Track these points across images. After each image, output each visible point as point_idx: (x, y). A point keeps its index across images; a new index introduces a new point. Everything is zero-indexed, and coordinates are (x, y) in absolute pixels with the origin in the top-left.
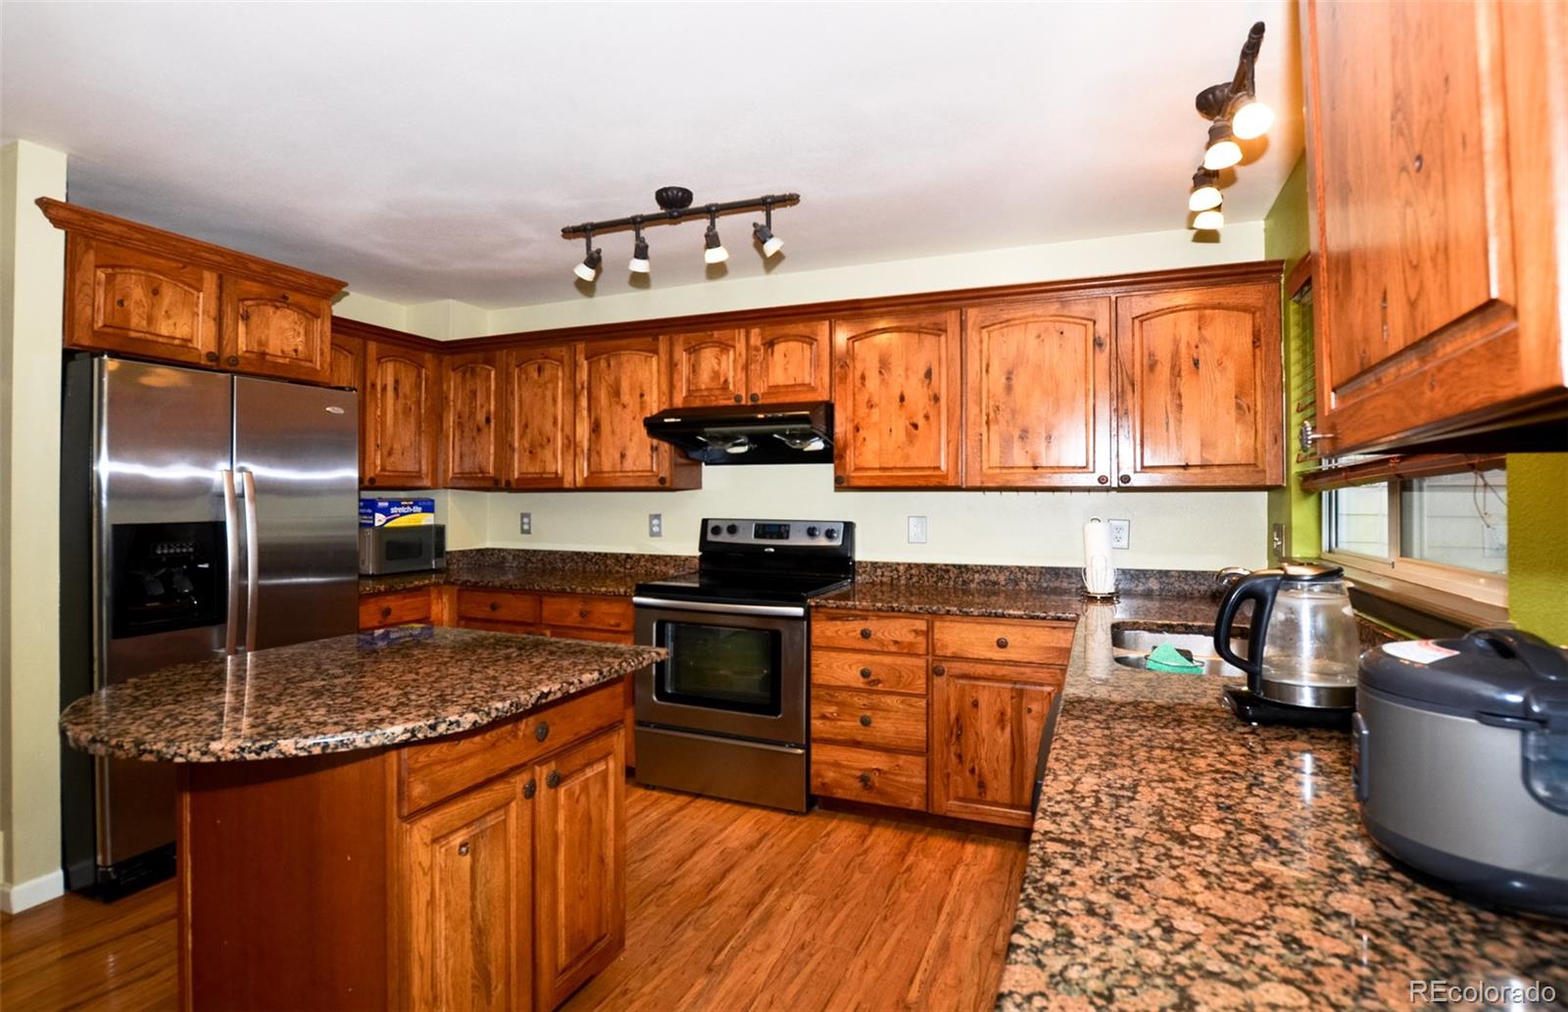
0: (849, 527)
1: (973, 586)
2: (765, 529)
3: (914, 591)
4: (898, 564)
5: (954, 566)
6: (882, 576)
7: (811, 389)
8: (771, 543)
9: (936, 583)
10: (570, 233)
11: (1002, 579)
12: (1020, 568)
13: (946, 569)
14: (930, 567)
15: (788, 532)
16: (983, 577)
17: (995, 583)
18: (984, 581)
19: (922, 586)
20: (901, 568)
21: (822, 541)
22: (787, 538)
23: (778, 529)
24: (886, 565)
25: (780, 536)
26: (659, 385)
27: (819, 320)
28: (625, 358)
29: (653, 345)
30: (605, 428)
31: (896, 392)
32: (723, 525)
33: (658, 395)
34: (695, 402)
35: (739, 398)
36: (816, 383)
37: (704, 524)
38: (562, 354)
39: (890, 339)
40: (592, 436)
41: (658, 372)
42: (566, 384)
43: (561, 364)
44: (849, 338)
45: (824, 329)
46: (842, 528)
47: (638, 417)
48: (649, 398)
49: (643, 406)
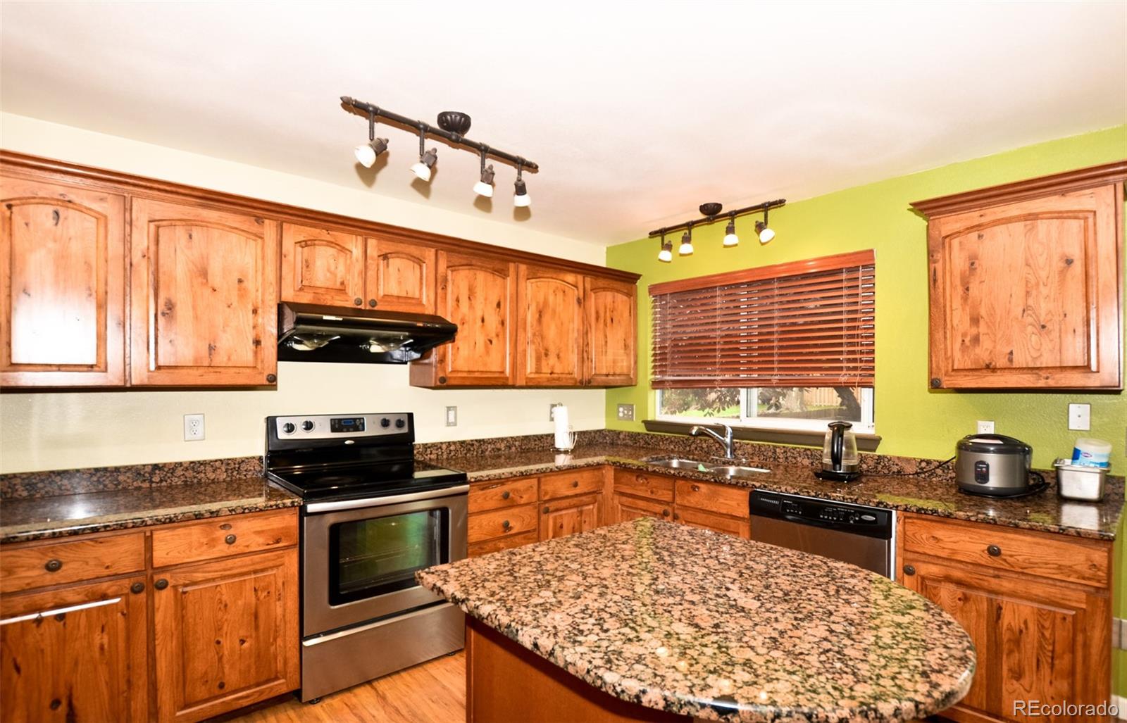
0: (410, 416)
1: (487, 453)
2: (339, 424)
3: (453, 462)
4: (442, 443)
5: (476, 441)
6: (431, 454)
7: (419, 302)
8: (348, 436)
9: (466, 454)
10: (350, 104)
11: (502, 446)
12: (512, 438)
13: (472, 443)
14: (462, 443)
15: (363, 424)
16: (493, 446)
17: (499, 450)
18: (493, 449)
19: (457, 458)
20: (444, 447)
21: (392, 430)
22: (363, 429)
23: (354, 423)
24: (434, 445)
25: (356, 429)
26: (263, 274)
27: (427, 246)
28: (216, 233)
29: (255, 228)
30: (183, 311)
31: (479, 314)
32: (299, 423)
33: (263, 283)
34: (306, 298)
35: (359, 302)
36: (424, 301)
37: (271, 423)
38: (105, 205)
39: (475, 274)
40: (161, 320)
41: (263, 258)
42: (115, 246)
43: (101, 219)
44: (448, 267)
45: (430, 254)
46: (405, 419)
47: (235, 304)
48: (250, 284)
49: (242, 293)
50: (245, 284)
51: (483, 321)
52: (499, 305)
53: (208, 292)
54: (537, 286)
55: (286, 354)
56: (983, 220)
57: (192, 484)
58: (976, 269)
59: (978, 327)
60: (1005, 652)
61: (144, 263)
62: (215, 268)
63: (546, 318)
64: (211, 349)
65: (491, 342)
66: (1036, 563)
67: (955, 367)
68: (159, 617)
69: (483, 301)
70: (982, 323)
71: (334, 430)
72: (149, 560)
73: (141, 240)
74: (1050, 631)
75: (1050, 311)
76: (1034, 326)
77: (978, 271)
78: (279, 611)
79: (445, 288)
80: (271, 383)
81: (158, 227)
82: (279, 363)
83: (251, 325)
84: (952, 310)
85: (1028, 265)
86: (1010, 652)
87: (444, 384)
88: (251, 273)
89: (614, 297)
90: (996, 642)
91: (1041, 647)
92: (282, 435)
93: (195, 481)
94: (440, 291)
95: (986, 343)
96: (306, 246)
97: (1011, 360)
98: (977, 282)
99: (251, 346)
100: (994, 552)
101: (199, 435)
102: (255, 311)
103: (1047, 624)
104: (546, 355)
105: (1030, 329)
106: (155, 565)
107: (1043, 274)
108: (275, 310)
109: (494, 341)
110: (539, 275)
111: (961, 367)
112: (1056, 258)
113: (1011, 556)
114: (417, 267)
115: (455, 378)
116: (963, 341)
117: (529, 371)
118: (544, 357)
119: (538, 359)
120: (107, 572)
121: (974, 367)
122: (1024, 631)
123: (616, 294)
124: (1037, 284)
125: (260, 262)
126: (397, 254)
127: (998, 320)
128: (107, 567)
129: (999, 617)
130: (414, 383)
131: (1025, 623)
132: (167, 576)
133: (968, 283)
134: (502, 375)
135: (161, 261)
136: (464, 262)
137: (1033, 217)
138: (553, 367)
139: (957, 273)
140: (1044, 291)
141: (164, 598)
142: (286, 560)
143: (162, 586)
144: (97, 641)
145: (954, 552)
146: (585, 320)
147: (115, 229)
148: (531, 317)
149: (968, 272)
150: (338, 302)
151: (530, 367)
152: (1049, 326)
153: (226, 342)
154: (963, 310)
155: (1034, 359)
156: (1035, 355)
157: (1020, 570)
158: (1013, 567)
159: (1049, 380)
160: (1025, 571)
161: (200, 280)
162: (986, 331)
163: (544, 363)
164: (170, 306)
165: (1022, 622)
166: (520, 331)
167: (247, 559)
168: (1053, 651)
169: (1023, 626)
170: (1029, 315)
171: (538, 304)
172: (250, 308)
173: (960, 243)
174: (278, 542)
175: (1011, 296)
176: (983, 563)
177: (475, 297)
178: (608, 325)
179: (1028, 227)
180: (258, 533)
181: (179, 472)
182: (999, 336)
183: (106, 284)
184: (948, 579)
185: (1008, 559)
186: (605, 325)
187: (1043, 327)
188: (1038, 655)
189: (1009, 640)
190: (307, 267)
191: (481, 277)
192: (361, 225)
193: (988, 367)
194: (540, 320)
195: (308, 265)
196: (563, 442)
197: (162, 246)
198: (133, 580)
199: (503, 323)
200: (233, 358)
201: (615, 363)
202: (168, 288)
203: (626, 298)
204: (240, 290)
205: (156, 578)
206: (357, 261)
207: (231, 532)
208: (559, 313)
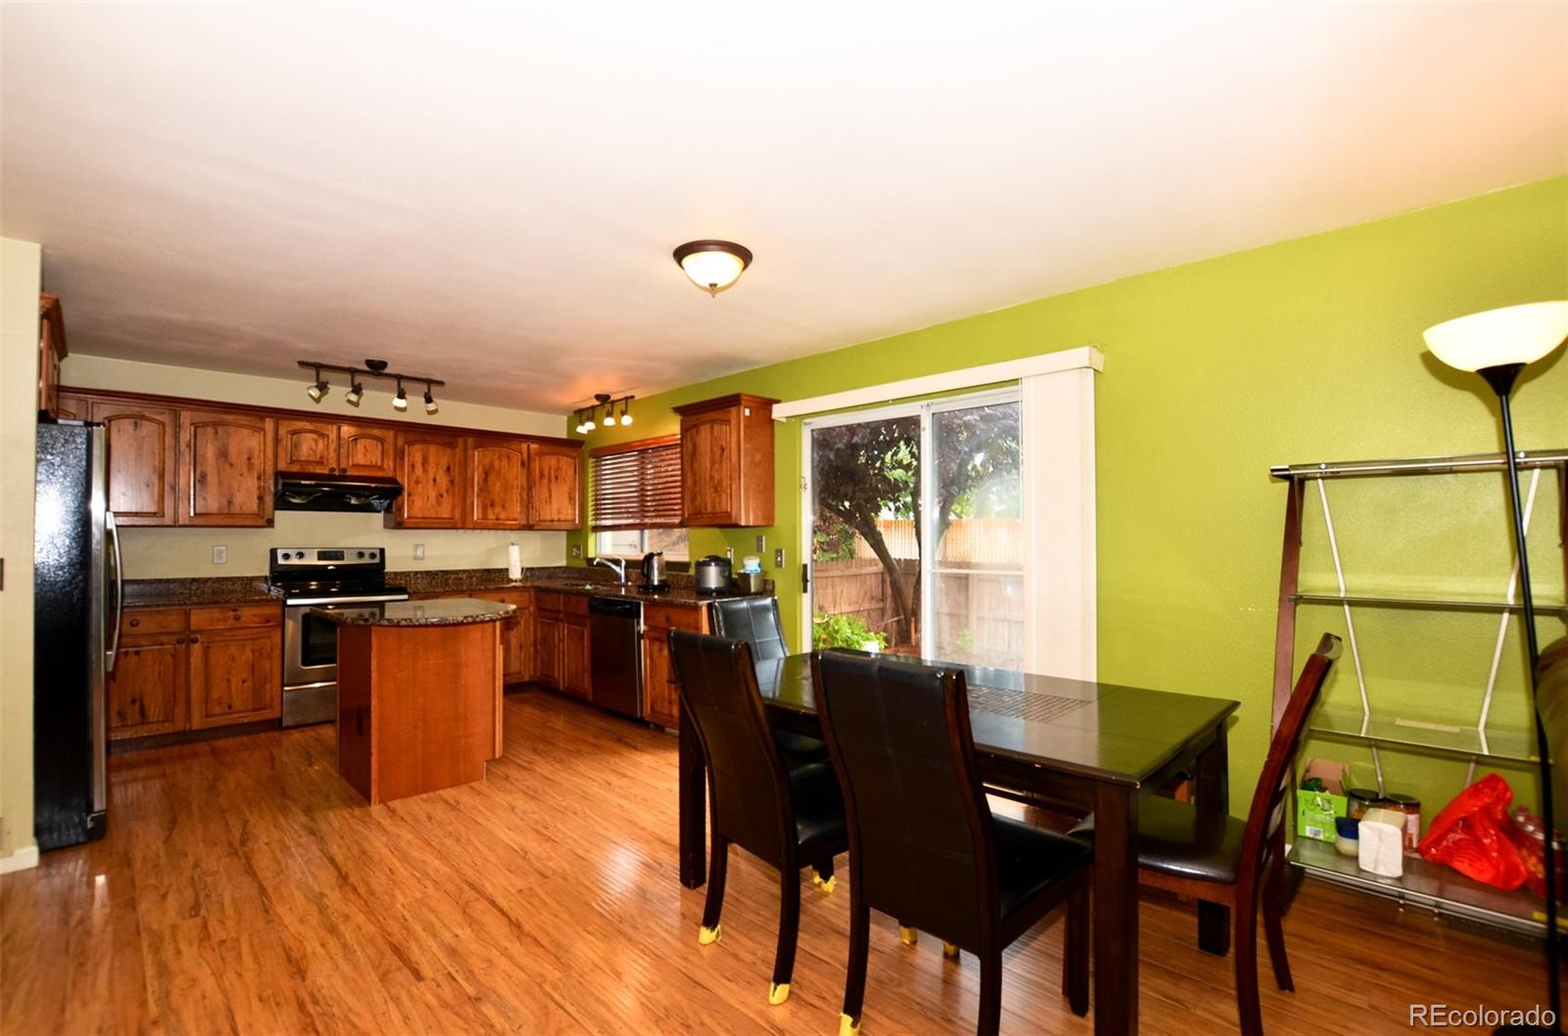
0: (382, 551)
1: (449, 581)
2: (322, 556)
3: (419, 586)
4: (409, 572)
5: (442, 571)
6: (400, 580)
7: (381, 468)
8: (331, 564)
9: (430, 581)
11: (464, 577)
12: (473, 570)
13: (437, 573)
14: (427, 573)
15: (343, 556)
16: (456, 576)
17: (461, 579)
18: (456, 578)
19: (423, 583)
20: (412, 575)
21: (367, 560)
22: (343, 559)
23: (337, 555)
24: (402, 573)
25: (338, 559)
26: (264, 454)
27: (387, 429)
28: (232, 429)
29: (259, 424)
30: (212, 479)
31: (431, 477)
32: (292, 552)
33: (264, 459)
34: (295, 468)
35: (333, 470)
36: (385, 466)
37: (273, 552)
38: (164, 416)
39: (428, 447)
40: (198, 484)
41: (265, 443)
42: (169, 441)
43: (162, 424)
44: (405, 443)
45: (390, 435)
46: (377, 552)
47: (245, 474)
48: (256, 461)
49: (250, 467)
50: (252, 461)
51: (435, 480)
52: (448, 469)
53: (227, 467)
54: (484, 453)
55: (282, 503)
57: (218, 592)
58: (695, 452)
61: (187, 450)
62: (233, 450)
63: (492, 477)
64: (230, 502)
65: (442, 496)
68: (193, 660)
69: (435, 467)
71: (319, 559)
72: (188, 626)
73: (185, 436)
75: (718, 479)
78: (268, 667)
79: (403, 458)
80: (270, 523)
81: (196, 428)
82: (277, 512)
83: (256, 486)
85: (711, 451)
87: (399, 525)
88: (256, 453)
89: (558, 459)
92: (281, 561)
93: (220, 590)
94: (398, 461)
96: (296, 433)
97: (706, 508)
99: (256, 500)
100: (668, 619)
101: (223, 561)
102: (259, 478)
104: (492, 506)
106: (193, 628)
107: (716, 457)
108: (273, 477)
109: (445, 495)
110: (485, 445)
112: (719, 448)
113: (674, 621)
114: (379, 444)
115: (412, 522)
117: (475, 518)
118: (489, 507)
119: (485, 509)
120: (163, 630)
121: (695, 513)
123: (561, 457)
124: (714, 463)
125: (262, 446)
126: (365, 436)
127: (702, 484)
128: (164, 628)
130: (386, 526)
132: (199, 637)
135: (198, 449)
136: (419, 439)
138: (498, 514)
140: (716, 466)
141: (196, 648)
142: (273, 633)
143: (195, 641)
144: (157, 669)
145: (658, 622)
146: (528, 478)
147: (169, 430)
148: (477, 477)
150: (319, 470)
151: (477, 514)
153: (239, 498)
155: (713, 508)
156: (713, 505)
159: (719, 520)
161: (223, 459)
163: (490, 512)
164: (204, 476)
166: (469, 488)
167: (248, 631)
170: (712, 481)
171: (484, 467)
172: (256, 475)
174: (267, 622)
177: (428, 464)
178: (552, 481)
180: (255, 615)
181: (209, 583)
183: (164, 464)
184: (656, 639)
186: (550, 481)
187: (716, 489)
190: (296, 447)
191: (433, 449)
192: (335, 417)
194: (486, 480)
195: (296, 446)
196: (516, 574)
197: (198, 439)
198: (178, 637)
199: (452, 482)
200: (244, 508)
201: (559, 513)
202: (202, 465)
203: (572, 460)
204: (249, 464)
205: (192, 636)
206: (333, 441)
207: (238, 613)
208: (504, 473)
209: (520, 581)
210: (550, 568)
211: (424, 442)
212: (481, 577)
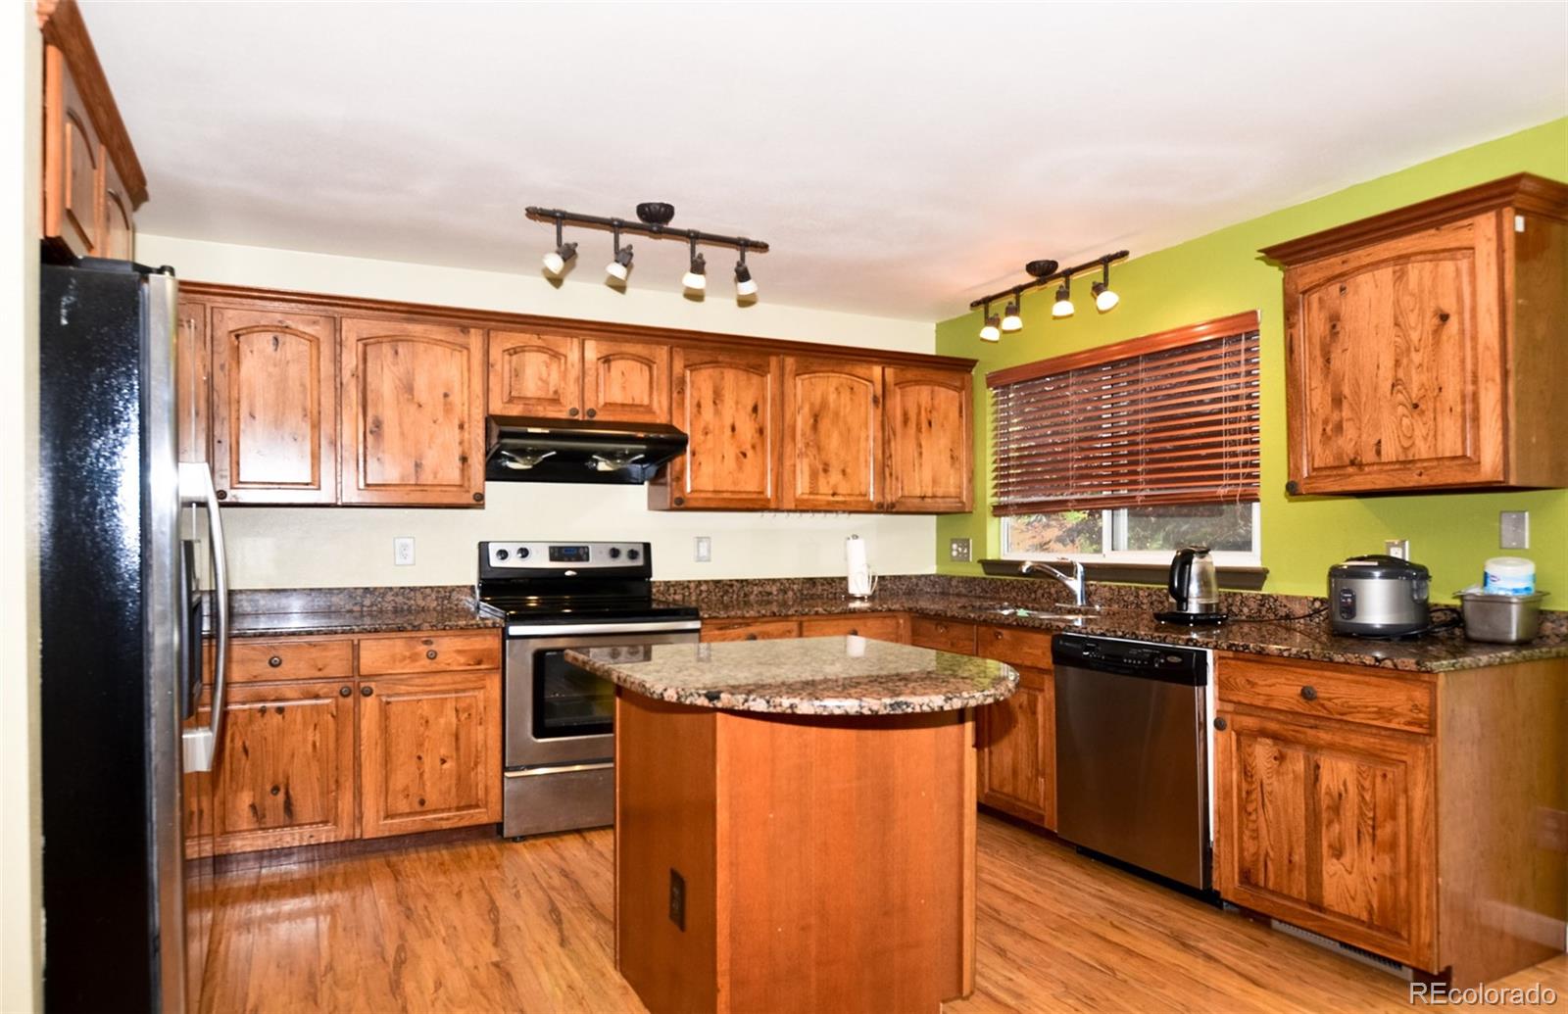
0: (647, 547)
1: (752, 597)
2: (557, 553)
4: (689, 582)
5: (737, 581)
6: (675, 594)
7: (649, 409)
8: (570, 567)
9: (722, 596)
10: (535, 214)
11: (774, 589)
12: (788, 579)
13: (730, 584)
14: (717, 582)
15: (588, 554)
16: (760, 589)
17: (770, 594)
18: (760, 592)
19: (710, 600)
20: (692, 585)
21: (623, 562)
22: (588, 560)
23: (577, 552)
24: (678, 584)
25: (579, 559)
26: (469, 387)
27: (658, 343)
28: (421, 347)
29: (461, 339)
30: (390, 429)
31: (728, 423)
32: (512, 550)
33: (469, 398)
34: (515, 411)
35: (574, 412)
36: (655, 406)
37: (483, 547)
38: (318, 328)
39: (722, 373)
40: (370, 438)
41: (469, 370)
42: (327, 367)
43: (314, 340)
44: (686, 367)
45: (661, 353)
46: (640, 549)
47: (441, 420)
48: (456, 398)
49: (448, 408)
50: (451, 398)
51: (733, 429)
52: (755, 409)
53: (413, 408)
54: (811, 383)
55: (496, 471)
56: (1345, 268)
57: (402, 610)
58: (1338, 333)
59: (1341, 411)
60: (1325, 822)
61: (353, 382)
62: (421, 383)
63: (825, 424)
64: (418, 466)
65: (745, 455)
66: (1355, 707)
67: (1316, 466)
68: (364, 724)
69: (734, 406)
70: (1345, 404)
71: (553, 558)
72: (356, 668)
73: (350, 360)
74: (1370, 792)
75: (1423, 385)
76: (1404, 405)
77: (1341, 336)
78: (481, 737)
79: (682, 392)
80: (479, 501)
81: (365, 345)
82: (487, 483)
83: (458, 440)
84: (1311, 390)
85: (1397, 324)
86: (1330, 823)
87: (680, 505)
88: (457, 387)
89: (932, 392)
90: (1314, 809)
91: (1362, 814)
92: (495, 562)
93: (405, 607)
94: (675, 395)
95: (1350, 431)
96: (515, 353)
97: (1378, 453)
98: (1340, 351)
99: (457, 463)
100: (1307, 694)
101: (409, 560)
102: (461, 427)
103: (1367, 784)
104: (826, 471)
105: (1401, 410)
106: (363, 671)
107: (1415, 336)
108: (482, 425)
109: (750, 453)
110: (814, 368)
111: (1323, 465)
112: (1429, 314)
113: (1330, 699)
114: (646, 368)
115: (696, 499)
116: (1324, 430)
117: (799, 491)
118: (821, 474)
119: (814, 476)
120: (320, 674)
121: (1336, 464)
122: (1344, 794)
123: (936, 388)
124: (1408, 350)
125: (466, 374)
126: (622, 356)
127: (1364, 399)
128: (320, 670)
129: (1317, 778)
130: (653, 506)
131: (1345, 784)
132: (373, 685)
133: (1329, 352)
134: (762, 496)
135: (369, 379)
136: (708, 359)
137: (1403, 259)
138: (835, 486)
139: (1317, 341)
140: (1416, 358)
141: (369, 705)
142: (488, 683)
143: (368, 693)
144: (310, 739)
145: (1270, 698)
146: (884, 424)
147: (326, 350)
148: (802, 422)
149: (1328, 339)
150: (552, 413)
151: (802, 487)
152: (1422, 406)
153: (430, 460)
154: (1324, 387)
155: (1405, 449)
156: (1406, 444)
157: (1339, 717)
158: (1330, 712)
159: (1423, 477)
160: (1345, 718)
161: (406, 396)
162: (1350, 415)
163: (822, 481)
164: (378, 424)
165: (1341, 783)
166: (788, 440)
167: (448, 678)
168: (1374, 819)
169: (1342, 788)
170: (1399, 391)
171: (812, 405)
172: (456, 422)
173: (1321, 300)
174: (479, 663)
175: (1378, 367)
176: (1300, 710)
177: (722, 401)
178: (923, 430)
179: (1398, 274)
180: (459, 652)
181: (389, 597)
182: (1365, 420)
183: (319, 404)
184: (1264, 733)
185: (1328, 704)
186: (919, 429)
187: (1416, 406)
188: (1359, 824)
189: (1328, 807)
190: (517, 376)
191: (730, 375)
192: (576, 325)
193: (1352, 463)
194: (815, 427)
195: (517, 374)
196: (860, 586)
197: (369, 364)
198: (342, 685)
199: (761, 431)
200: (439, 476)
201: (935, 482)
202: (376, 406)
203: (957, 394)
204: (445, 404)
205: (362, 685)
206: (573, 366)
207: (433, 647)
208: (845, 417)
209: (871, 598)
210: (910, 578)
211: (715, 363)
212: (801, 591)
